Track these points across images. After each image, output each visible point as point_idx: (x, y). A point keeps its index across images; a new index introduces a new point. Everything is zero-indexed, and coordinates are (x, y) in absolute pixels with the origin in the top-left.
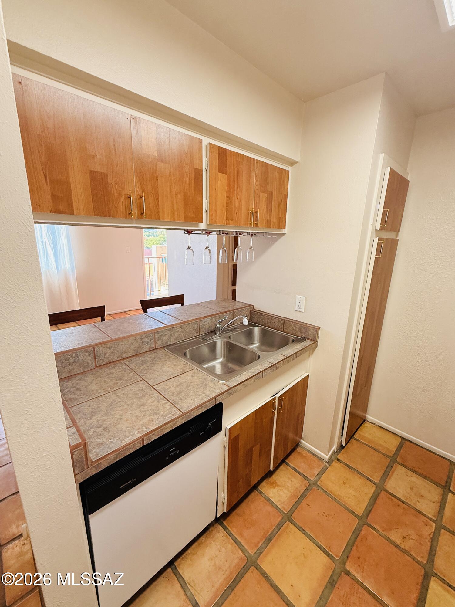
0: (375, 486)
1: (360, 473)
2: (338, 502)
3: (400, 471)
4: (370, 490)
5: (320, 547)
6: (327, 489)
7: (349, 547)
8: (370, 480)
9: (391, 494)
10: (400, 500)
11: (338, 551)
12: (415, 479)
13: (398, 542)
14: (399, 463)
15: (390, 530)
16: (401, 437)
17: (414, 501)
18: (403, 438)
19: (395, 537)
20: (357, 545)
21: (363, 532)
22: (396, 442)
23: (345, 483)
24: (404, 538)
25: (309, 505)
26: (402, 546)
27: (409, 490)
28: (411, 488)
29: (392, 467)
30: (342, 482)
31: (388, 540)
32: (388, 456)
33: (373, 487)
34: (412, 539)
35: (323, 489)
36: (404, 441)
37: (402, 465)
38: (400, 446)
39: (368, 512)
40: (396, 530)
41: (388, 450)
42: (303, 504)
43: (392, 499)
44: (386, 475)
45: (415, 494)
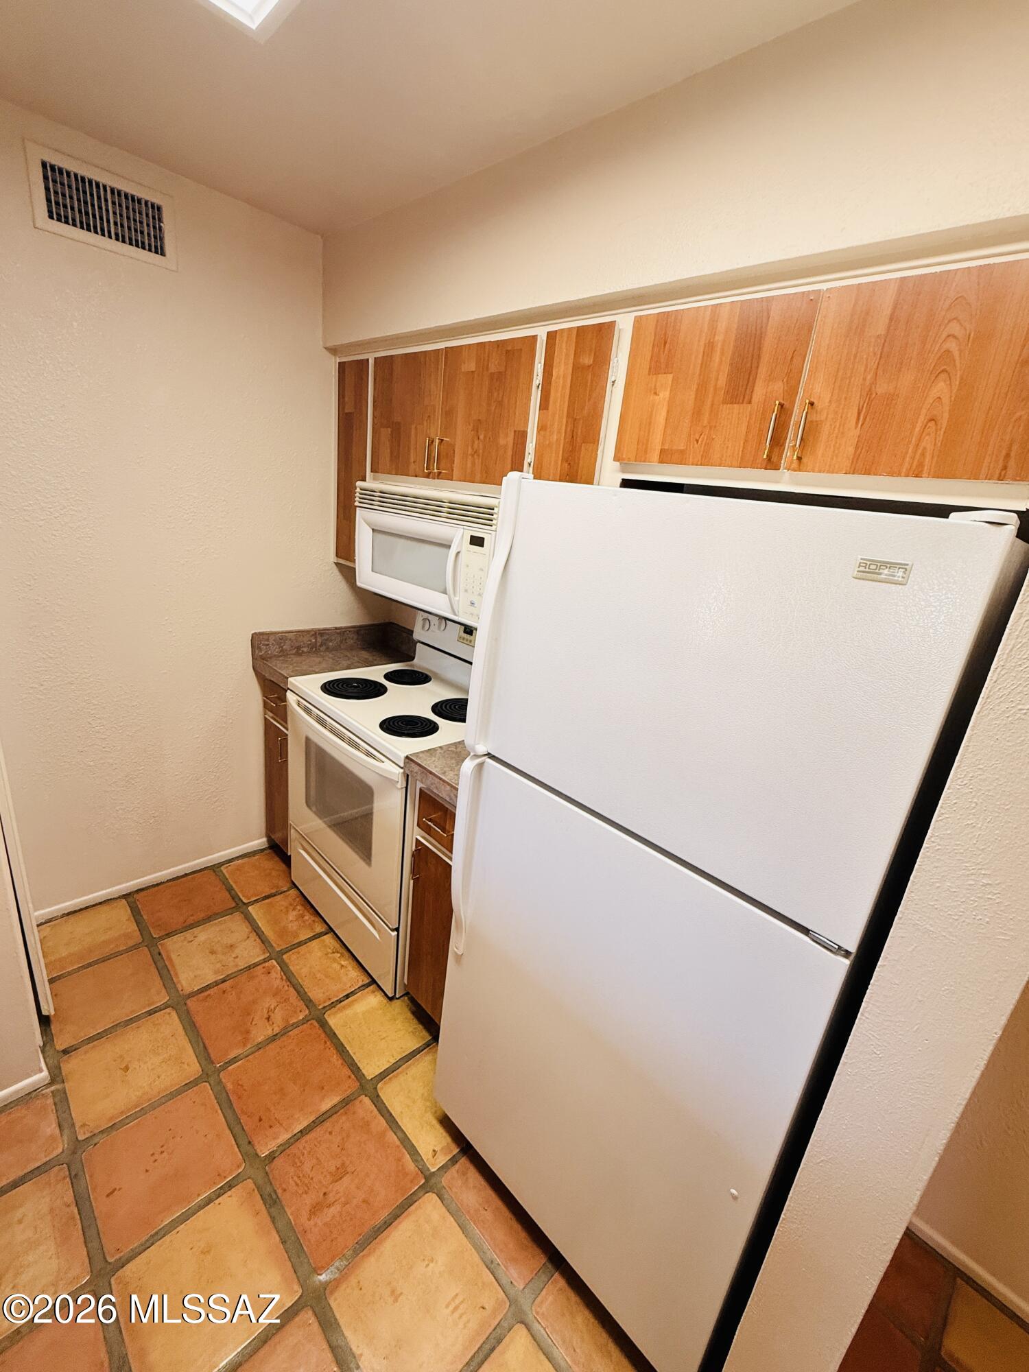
0: (168, 1010)
1: (131, 1021)
2: (153, 1107)
3: (176, 948)
4: (171, 1023)
5: (209, 1201)
6: (111, 1119)
7: (237, 1129)
8: (155, 1011)
9: (201, 991)
10: (216, 983)
11: (228, 1158)
12: (203, 935)
13: (270, 1033)
14: (162, 938)
15: (248, 1032)
16: (120, 897)
17: (232, 964)
18: (126, 896)
19: (261, 1032)
20: (243, 1112)
21: (229, 1086)
22: (121, 916)
23: (127, 1069)
24: (268, 1019)
25: (115, 1189)
26: (277, 1030)
27: (213, 957)
28: (213, 952)
29: (160, 954)
30: (120, 1072)
31: (259, 1047)
32: (136, 947)
33: (169, 1014)
34: (275, 1009)
35: (102, 1132)
36: (130, 899)
37: (169, 935)
38: (136, 913)
39: (204, 1053)
40: (254, 1023)
41: (127, 936)
42: (100, 1205)
43: (209, 995)
44: (165, 973)
45: (224, 954)
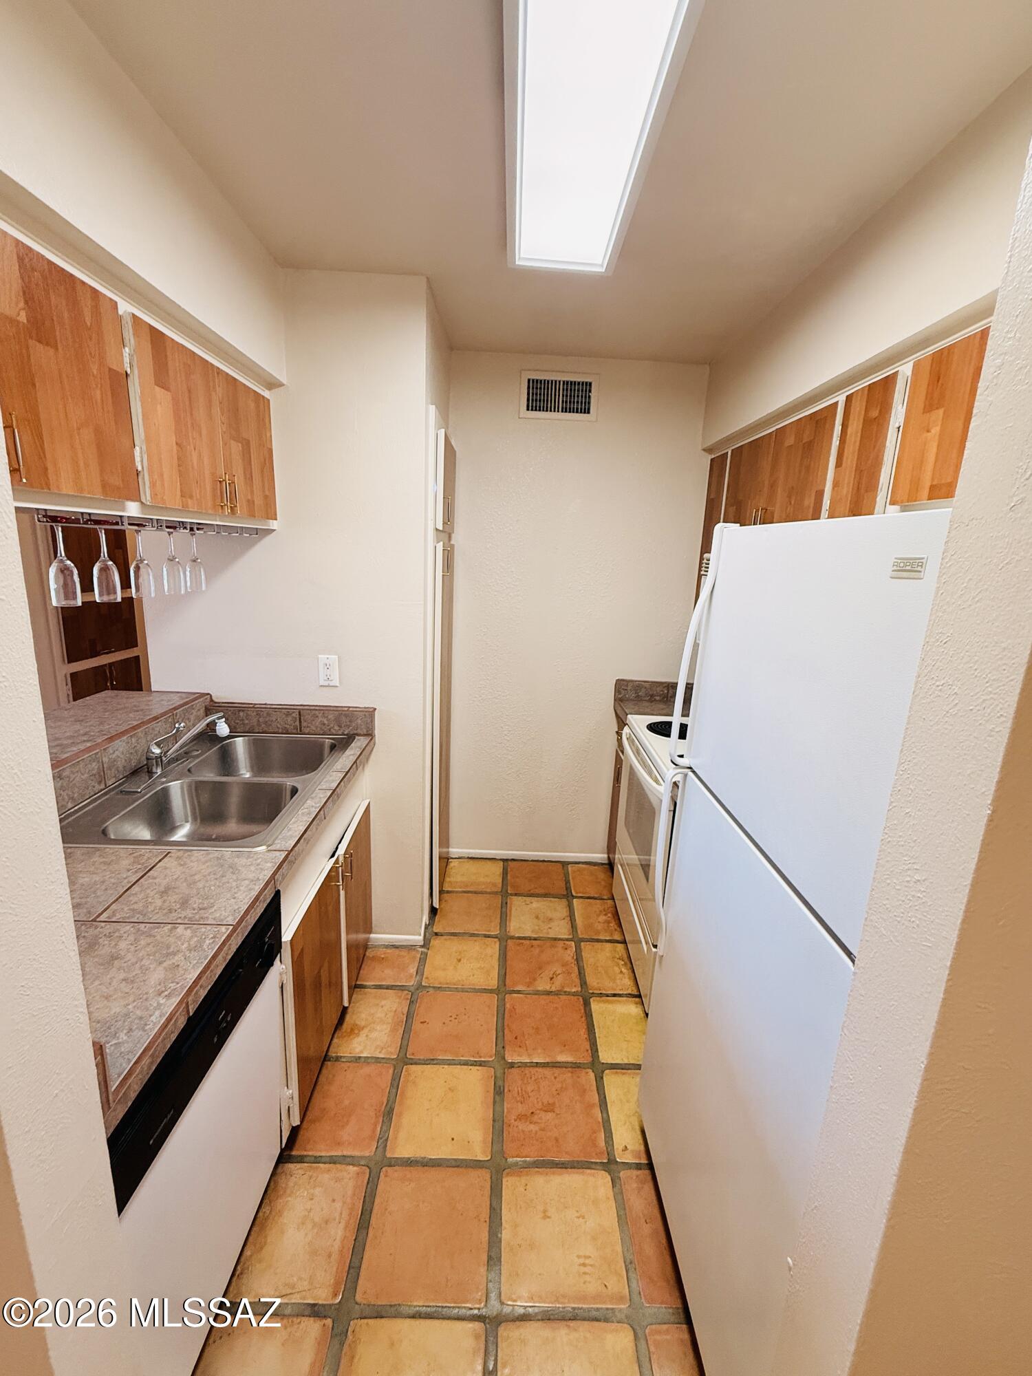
0: (496, 940)
1: (473, 935)
2: (463, 990)
3: (517, 903)
4: (494, 948)
5: (466, 1063)
6: (440, 983)
7: (500, 1034)
8: (489, 936)
9: (519, 938)
10: (530, 939)
11: (487, 1048)
12: (536, 904)
13: (548, 988)
14: (511, 895)
15: (535, 979)
16: (500, 860)
17: (545, 931)
18: (504, 860)
19: (542, 985)
20: (508, 1025)
21: (508, 1006)
22: (497, 869)
23: (459, 960)
24: (551, 979)
25: (425, 1022)
26: (553, 989)
27: (535, 921)
28: (537, 917)
29: (506, 903)
30: (456, 960)
31: (537, 993)
32: (496, 893)
33: (495, 942)
34: (559, 974)
35: (434, 987)
36: (506, 864)
37: (516, 895)
38: (505, 873)
39: (503, 977)
40: (541, 975)
41: (494, 885)
42: (416, 1026)
43: (522, 943)
44: (504, 918)
45: (543, 922)
